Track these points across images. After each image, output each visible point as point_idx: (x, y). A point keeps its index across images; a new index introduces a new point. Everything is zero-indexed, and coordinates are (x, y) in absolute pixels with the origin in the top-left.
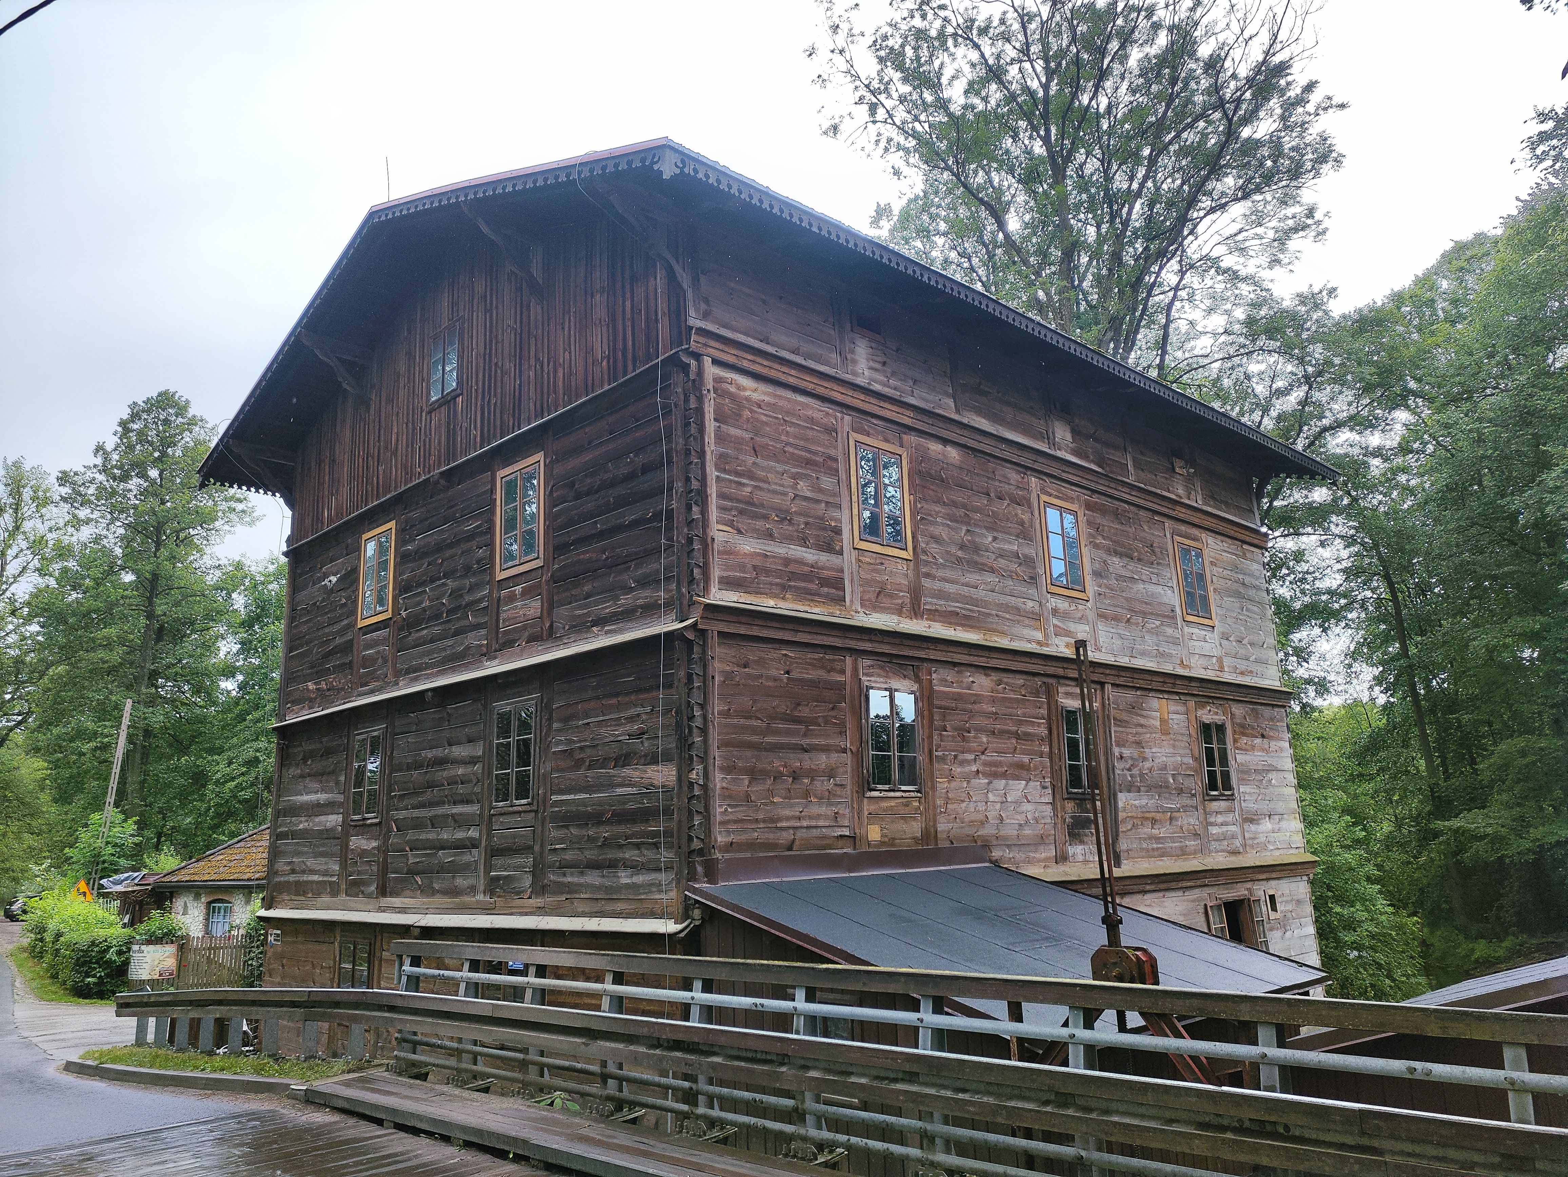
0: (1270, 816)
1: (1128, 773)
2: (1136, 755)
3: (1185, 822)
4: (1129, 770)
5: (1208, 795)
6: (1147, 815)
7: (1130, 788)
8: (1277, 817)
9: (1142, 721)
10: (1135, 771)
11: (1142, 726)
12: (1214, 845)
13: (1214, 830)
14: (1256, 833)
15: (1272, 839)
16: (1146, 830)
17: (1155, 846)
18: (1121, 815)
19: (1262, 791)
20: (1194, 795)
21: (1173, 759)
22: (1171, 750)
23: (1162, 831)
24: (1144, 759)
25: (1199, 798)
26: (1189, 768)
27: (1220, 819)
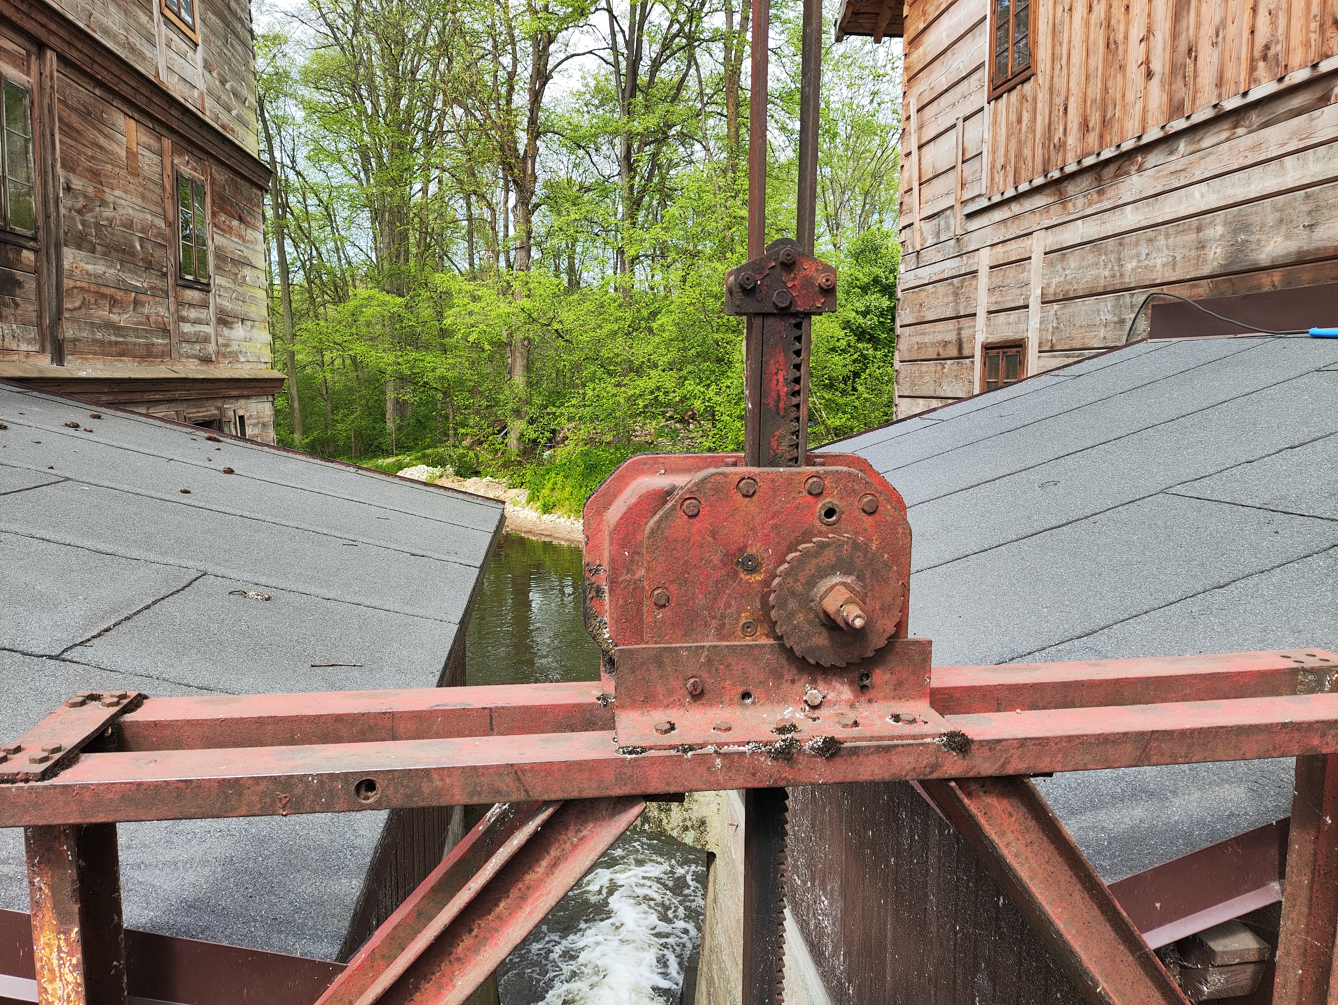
0: (243, 320)
1: (78, 218)
2: (90, 190)
3: (153, 311)
4: (79, 212)
5: (182, 278)
6: (104, 290)
7: (81, 242)
8: (249, 323)
9: (102, 141)
10: (89, 217)
11: (101, 148)
12: (186, 348)
13: (187, 328)
14: (230, 340)
15: (244, 350)
16: (102, 313)
17: (113, 338)
18: (68, 283)
19: (238, 288)
20: (165, 275)
21: (141, 215)
22: (139, 201)
23: (123, 319)
24: (103, 203)
25: (171, 281)
26: (160, 234)
27: (193, 314)
